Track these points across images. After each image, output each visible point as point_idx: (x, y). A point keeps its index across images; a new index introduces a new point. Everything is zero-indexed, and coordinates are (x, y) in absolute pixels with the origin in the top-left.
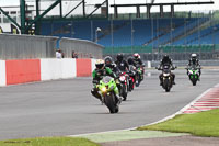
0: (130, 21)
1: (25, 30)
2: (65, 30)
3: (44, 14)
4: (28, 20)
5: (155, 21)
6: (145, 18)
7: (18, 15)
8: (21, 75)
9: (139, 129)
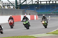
0: (44, 5)
1: (17, 8)
3: (22, 4)
4: (18, 5)
5: (51, 5)
6: (48, 4)
7: (15, 4)
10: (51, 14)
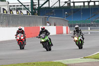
0: (80, 9)
1: (33, 13)
2: (51, 13)
4: (34, 9)
5: (92, 9)
6: (87, 7)
7: (30, 7)
8: (31, 33)
9: (84, 58)
10: (92, 25)
